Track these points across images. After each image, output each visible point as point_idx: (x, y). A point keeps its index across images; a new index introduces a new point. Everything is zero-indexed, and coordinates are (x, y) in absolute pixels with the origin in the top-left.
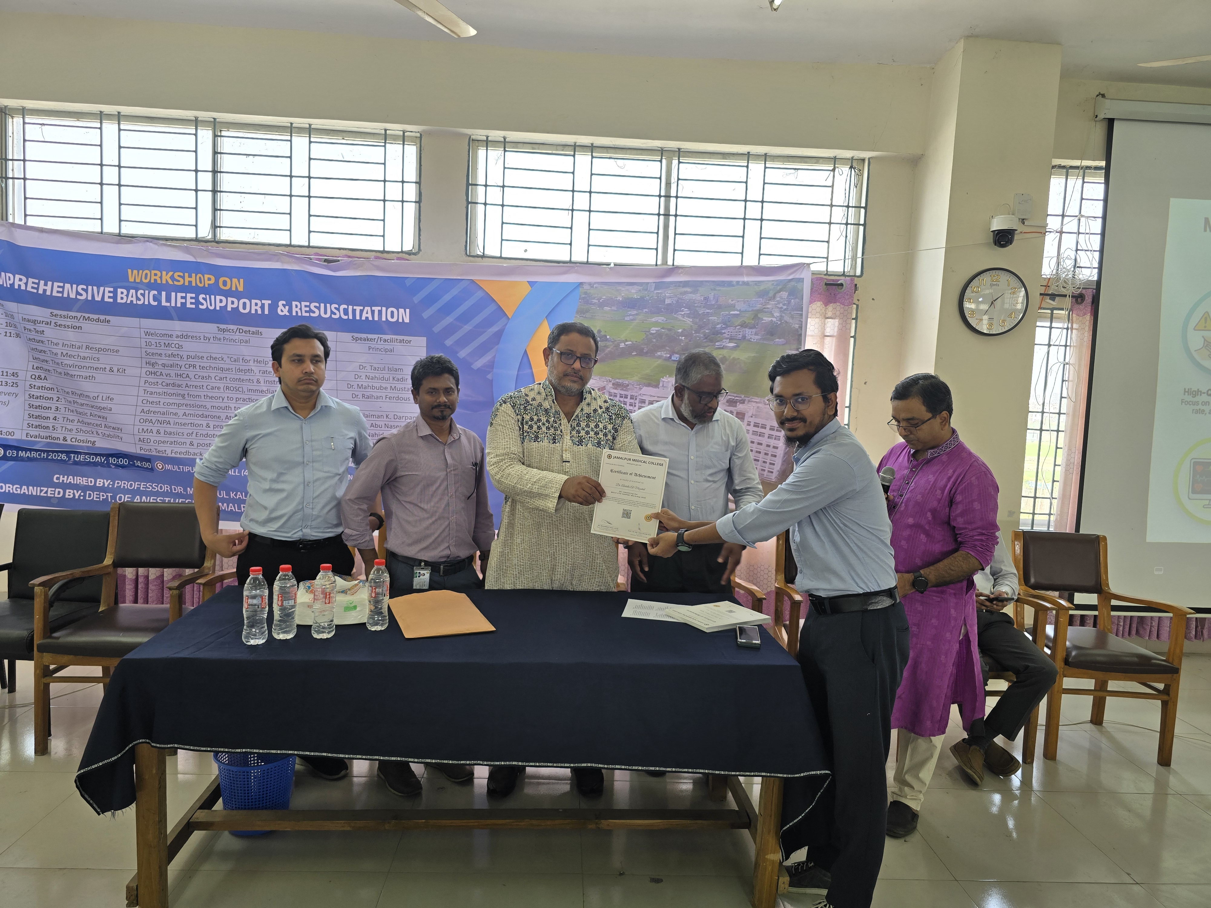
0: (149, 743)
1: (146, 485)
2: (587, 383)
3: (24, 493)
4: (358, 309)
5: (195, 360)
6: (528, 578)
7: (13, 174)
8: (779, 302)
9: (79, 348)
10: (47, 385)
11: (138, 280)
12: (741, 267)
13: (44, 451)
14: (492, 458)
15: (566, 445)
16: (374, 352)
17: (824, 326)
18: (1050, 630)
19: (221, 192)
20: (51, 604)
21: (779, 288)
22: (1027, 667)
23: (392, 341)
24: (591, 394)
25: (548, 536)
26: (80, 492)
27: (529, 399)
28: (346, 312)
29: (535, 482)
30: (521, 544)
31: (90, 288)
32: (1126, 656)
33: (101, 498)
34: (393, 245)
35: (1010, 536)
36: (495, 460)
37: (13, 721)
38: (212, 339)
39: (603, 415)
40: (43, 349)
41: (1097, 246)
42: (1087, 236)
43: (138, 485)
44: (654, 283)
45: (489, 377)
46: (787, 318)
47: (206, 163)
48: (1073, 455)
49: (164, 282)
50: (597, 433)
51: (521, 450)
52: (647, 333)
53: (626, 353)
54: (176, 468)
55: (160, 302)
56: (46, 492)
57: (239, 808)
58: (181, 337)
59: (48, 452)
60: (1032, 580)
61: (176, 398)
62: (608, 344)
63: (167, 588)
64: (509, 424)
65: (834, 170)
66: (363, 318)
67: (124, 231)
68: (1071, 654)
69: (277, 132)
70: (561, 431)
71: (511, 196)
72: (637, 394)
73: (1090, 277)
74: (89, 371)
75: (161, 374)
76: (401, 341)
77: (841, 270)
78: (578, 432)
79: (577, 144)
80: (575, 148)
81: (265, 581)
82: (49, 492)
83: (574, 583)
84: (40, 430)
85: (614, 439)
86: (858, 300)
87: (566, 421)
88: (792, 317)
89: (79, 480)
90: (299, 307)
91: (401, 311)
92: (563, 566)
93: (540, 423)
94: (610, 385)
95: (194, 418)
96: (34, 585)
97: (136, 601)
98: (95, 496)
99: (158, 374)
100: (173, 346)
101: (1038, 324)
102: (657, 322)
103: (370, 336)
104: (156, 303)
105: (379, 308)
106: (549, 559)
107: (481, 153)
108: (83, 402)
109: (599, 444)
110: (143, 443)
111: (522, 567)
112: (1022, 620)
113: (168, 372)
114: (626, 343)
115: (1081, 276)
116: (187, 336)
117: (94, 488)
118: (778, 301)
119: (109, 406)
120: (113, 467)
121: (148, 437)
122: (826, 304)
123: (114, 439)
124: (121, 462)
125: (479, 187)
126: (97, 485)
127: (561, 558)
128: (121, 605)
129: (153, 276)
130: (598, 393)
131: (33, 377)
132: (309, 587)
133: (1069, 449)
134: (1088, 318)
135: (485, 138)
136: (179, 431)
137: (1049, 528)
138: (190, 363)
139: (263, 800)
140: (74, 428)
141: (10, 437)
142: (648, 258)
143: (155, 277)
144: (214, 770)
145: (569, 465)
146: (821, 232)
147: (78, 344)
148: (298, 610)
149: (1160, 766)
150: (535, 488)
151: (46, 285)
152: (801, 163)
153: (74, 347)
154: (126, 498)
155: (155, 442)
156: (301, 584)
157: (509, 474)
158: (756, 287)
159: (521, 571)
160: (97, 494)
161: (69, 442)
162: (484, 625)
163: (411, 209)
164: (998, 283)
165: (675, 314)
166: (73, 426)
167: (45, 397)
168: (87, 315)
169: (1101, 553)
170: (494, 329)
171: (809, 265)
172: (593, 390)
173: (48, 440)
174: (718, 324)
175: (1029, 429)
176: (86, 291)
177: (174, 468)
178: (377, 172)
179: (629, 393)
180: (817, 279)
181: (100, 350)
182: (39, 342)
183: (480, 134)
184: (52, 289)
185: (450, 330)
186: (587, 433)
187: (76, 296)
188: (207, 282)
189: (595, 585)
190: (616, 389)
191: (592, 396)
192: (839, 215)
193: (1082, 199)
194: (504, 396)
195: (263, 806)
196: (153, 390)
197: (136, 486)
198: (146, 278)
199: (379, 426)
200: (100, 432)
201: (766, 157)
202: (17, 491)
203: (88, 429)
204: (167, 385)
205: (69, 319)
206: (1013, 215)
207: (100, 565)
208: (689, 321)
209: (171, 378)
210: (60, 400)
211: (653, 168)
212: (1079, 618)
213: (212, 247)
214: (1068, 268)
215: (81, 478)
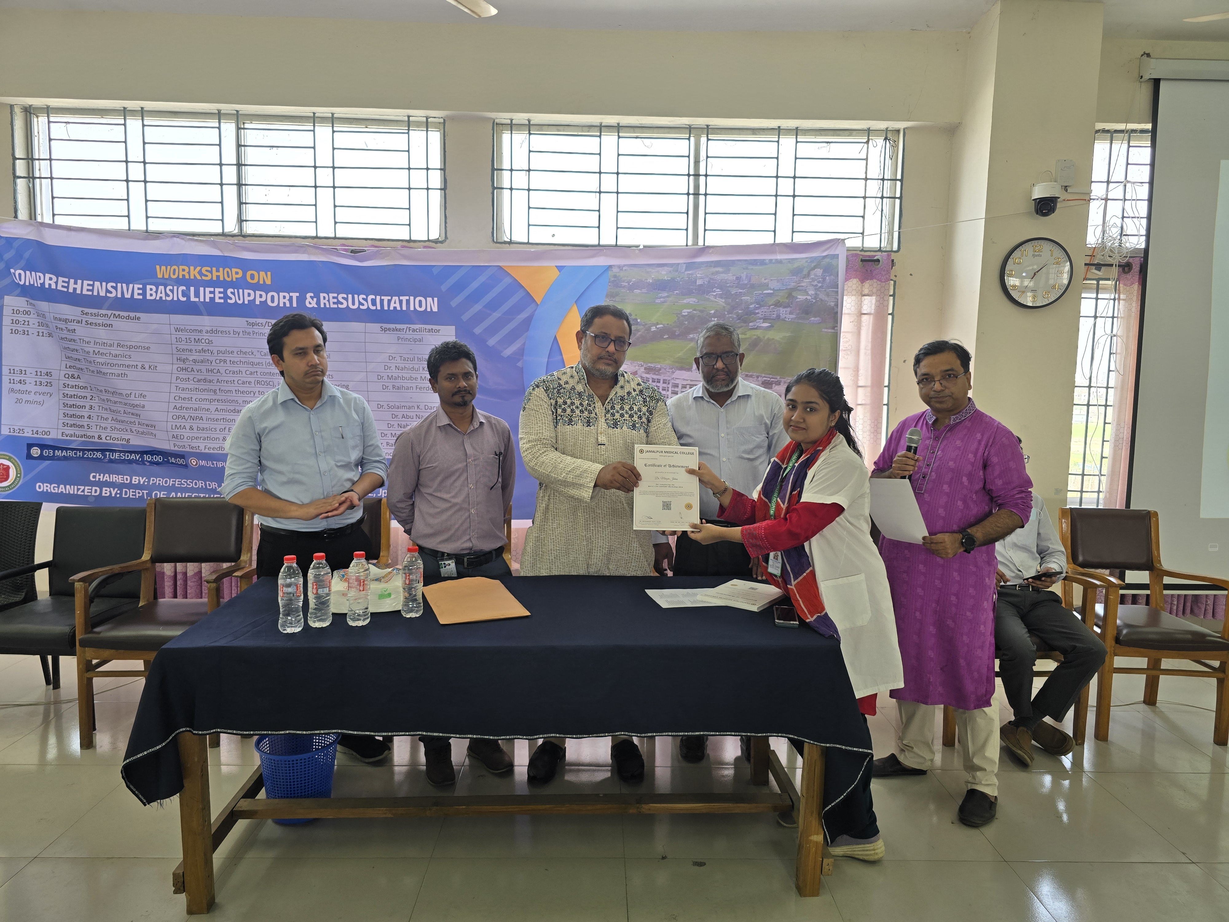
0: (190, 731)
1: (181, 482)
2: (621, 366)
3: (62, 492)
4: (386, 299)
5: (225, 355)
6: (564, 563)
7: (40, 174)
8: (813, 280)
9: (111, 345)
10: (81, 384)
11: (166, 276)
12: (774, 244)
13: (80, 450)
14: (524, 444)
15: (601, 428)
16: (403, 342)
17: (861, 304)
18: (1099, 609)
19: (246, 185)
20: (91, 601)
21: (813, 265)
22: (1075, 647)
23: (420, 330)
24: (624, 377)
25: (585, 519)
26: (116, 489)
27: (562, 382)
28: (374, 302)
29: (569, 471)
30: (557, 528)
31: (119, 285)
32: (1179, 633)
33: (137, 495)
34: (419, 235)
35: (1057, 514)
36: (528, 446)
37: (59, 716)
38: (241, 333)
39: (637, 397)
40: (75, 347)
41: (1144, 212)
42: (1134, 202)
43: (173, 481)
44: (684, 263)
45: (519, 364)
46: (822, 296)
47: (230, 156)
48: (1121, 430)
49: (192, 277)
50: (631, 416)
51: (553, 435)
52: (679, 315)
53: (657, 336)
54: (210, 463)
55: (188, 297)
56: (83, 491)
57: (282, 797)
58: (211, 332)
59: (83, 450)
60: (1081, 559)
61: (208, 393)
62: (639, 327)
63: (204, 581)
64: (542, 409)
65: (867, 142)
66: (392, 308)
67: (151, 228)
68: (1122, 632)
69: (300, 122)
70: (596, 414)
71: (537, 180)
72: (670, 378)
73: (1138, 244)
74: (121, 368)
75: (192, 370)
76: (429, 331)
77: (877, 245)
78: (613, 415)
79: (603, 125)
80: (601, 128)
81: (299, 569)
82: (86, 491)
83: (611, 567)
84: (76, 429)
85: (649, 421)
86: (896, 276)
87: (600, 404)
88: (828, 295)
89: (114, 478)
90: (327, 298)
91: (429, 300)
92: (600, 550)
93: (574, 407)
94: (642, 370)
95: (226, 413)
96: (74, 581)
97: (175, 596)
98: (131, 493)
99: (189, 370)
100: (203, 341)
101: (1083, 295)
102: (688, 303)
103: (398, 326)
104: (184, 299)
105: (407, 298)
106: (585, 543)
107: (506, 137)
108: (116, 400)
109: (634, 426)
110: (176, 440)
111: (558, 551)
112: (1071, 599)
113: (199, 368)
114: (658, 327)
115: (1128, 245)
116: (217, 332)
117: (130, 486)
118: (812, 278)
119: (142, 403)
120: (148, 464)
121: (181, 433)
122: (862, 281)
123: (148, 436)
124: (156, 459)
125: (504, 172)
126: (133, 482)
127: (598, 542)
128: (161, 600)
129: (182, 271)
130: (631, 376)
131: (67, 376)
132: (343, 576)
133: (1118, 424)
134: (1136, 288)
135: (509, 122)
136: (212, 426)
137: (1098, 506)
138: (221, 358)
139: (305, 789)
140: (109, 426)
141: (45, 436)
142: (678, 240)
143: (184, 273)
144: (256, 760)
145: (604, 447)
146: (856, 207)
147: (109, 342)
148: (333, 599)
149: (1216, 746)
150: (570, 477)
151: (76, 283)
152: (834, 136)
153: (105, 345)
154: (162, 495)
155: (188, 438)
156: (335, 572)
157: (543, 462)
158: (789, 265)
159: (557, 556)
160: (133, 492)
161: (104, 440)
162: (519, 610)
163: (436, 197)
164: (1040, 253)
165: (707, 295)
166: (108, 424)
167: (78, 395)
168: (117, 313)
169: (1152, 529)
170: (523, 316)
171: (844, 240)
172: (626, 373)
173: (83, 439)
174: (752, 304)
175: (1075, 404)
176: (115, 288)
177: (208, 464)
178: (401, 160)
179: (661, 378)
180: (853, 255)
181: (131, 347)
182: (71, 340)
183: (504, 117)
184: (82, 287)
185: (478, 318)
186: (622, 416)
187: (106, 294)
188: (235, 276)
189: (631, 569)
190: (648, 373)
191: (625, 379)
192: (873, 188)
193: (1128, 164)
194: (537, 380)
195: (305, 795)
196: (185, 386)
197: (171, 483)
198: (174, 274)
199: (410, 417)
200: (133, 429)
201: (797, 131)
202: (55, 490)
203: (122, 427)
204: (199, 381)
205: (99, 317)
206: (1055, 182)
207: (139, 561)
208: (721, 302)
209: (202, 374)
210: (93, 399)
211: (682, 146)
212: (1131, 598)
213: (239, 241)
214: (1114, 236)
215: (116, 476)
